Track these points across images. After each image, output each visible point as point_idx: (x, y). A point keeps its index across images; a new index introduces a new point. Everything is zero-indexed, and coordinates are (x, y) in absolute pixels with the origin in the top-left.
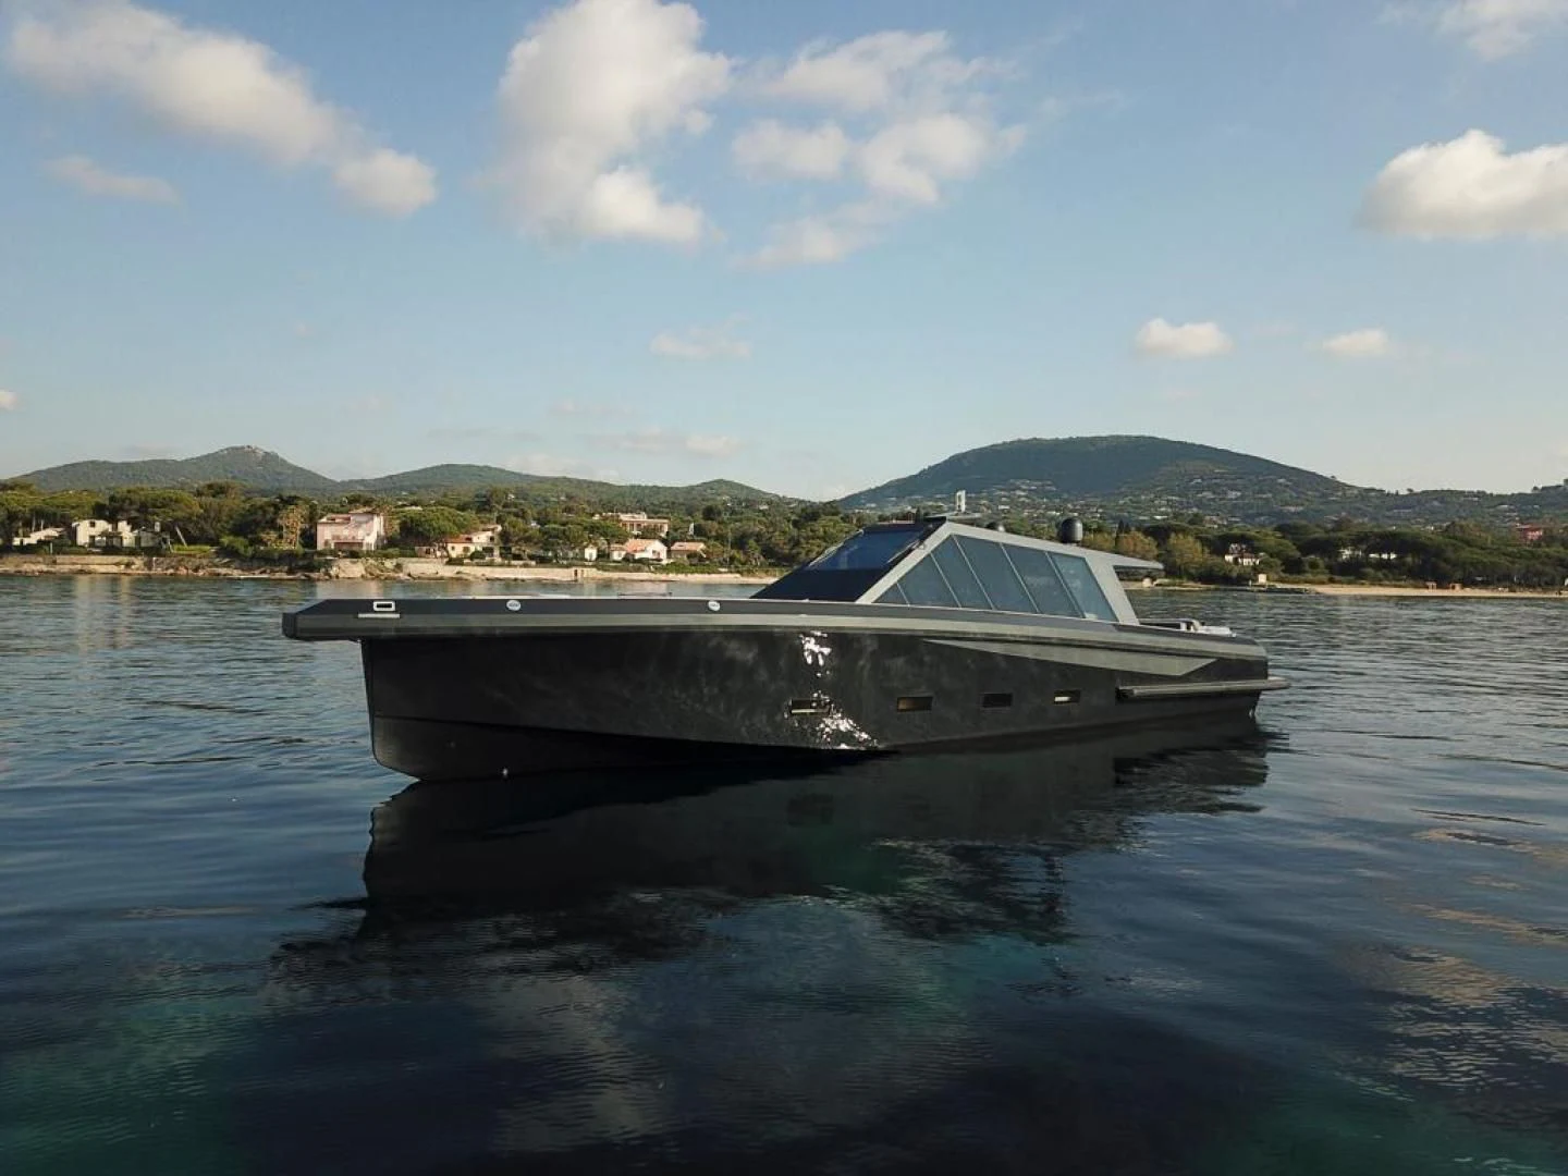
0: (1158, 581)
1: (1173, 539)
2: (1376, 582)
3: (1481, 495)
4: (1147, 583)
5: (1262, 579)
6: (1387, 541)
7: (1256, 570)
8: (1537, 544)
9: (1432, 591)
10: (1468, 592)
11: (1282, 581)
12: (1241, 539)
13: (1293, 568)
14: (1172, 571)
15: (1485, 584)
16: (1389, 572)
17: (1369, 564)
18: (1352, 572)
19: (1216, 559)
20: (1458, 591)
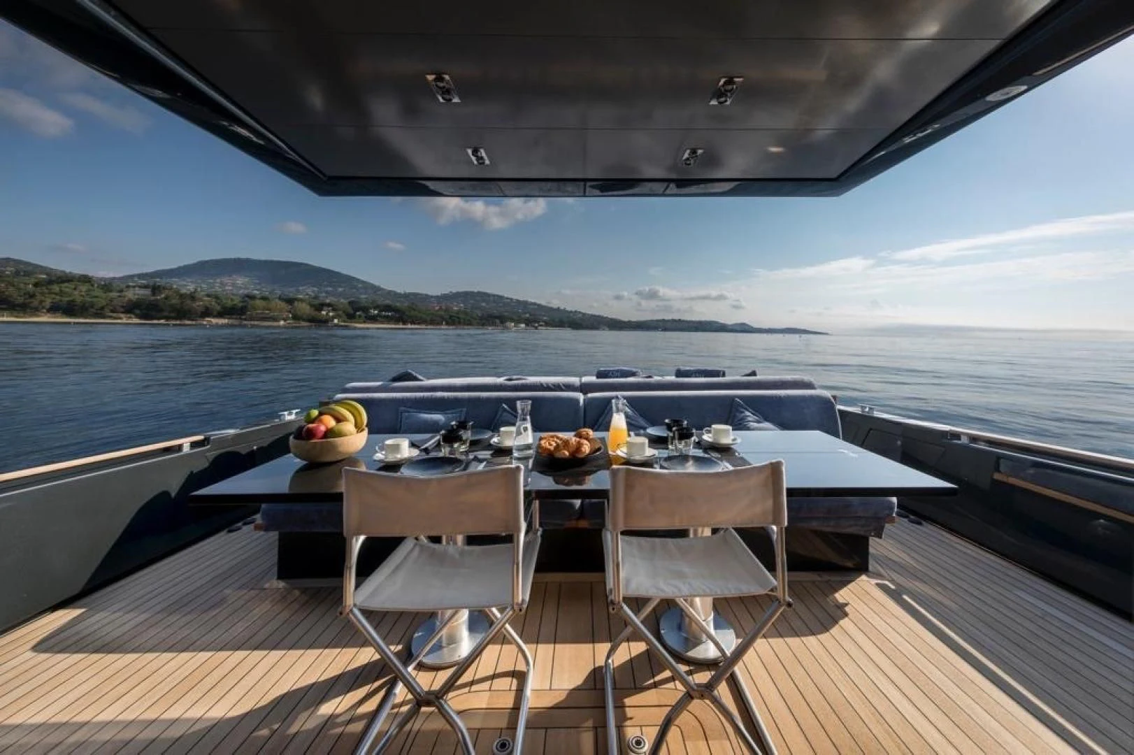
0: (288, 322)
1: (296, 303)
2: (382, 323)
3: (427, 295)
4: (282, 323)
5: (336, 321)
6: (388, 308)
7: (333, 318)
8: (438, 311)
9: (401, 326)
10: (413, 326)
11: (344, 322)
12: (329, 305)
13: (351, 317)
14: (295, 318)
15: (419, 324)
16: (388, 320)
17: (381, 316)
18: (373, 319)
19: (317, 313)
20: (409, 326)
